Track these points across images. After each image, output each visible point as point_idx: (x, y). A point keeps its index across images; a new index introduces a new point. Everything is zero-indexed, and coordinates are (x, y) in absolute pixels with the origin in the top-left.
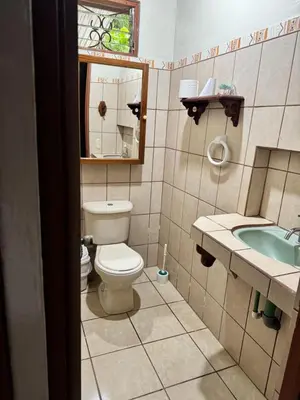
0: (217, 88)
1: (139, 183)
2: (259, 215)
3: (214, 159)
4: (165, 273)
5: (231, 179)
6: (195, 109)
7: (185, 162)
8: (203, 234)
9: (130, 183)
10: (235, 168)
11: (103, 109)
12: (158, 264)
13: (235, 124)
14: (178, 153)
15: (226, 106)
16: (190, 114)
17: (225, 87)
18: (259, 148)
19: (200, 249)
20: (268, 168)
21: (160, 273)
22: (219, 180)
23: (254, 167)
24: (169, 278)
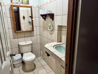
0: (48, 12)
1: (33, 36)
2: (61, 42)
3: (49, 29)
4: (42, 58)
5: (53, 33)
6: (44, 17)
7: (44, 30)
8: (46, 48)
9: (31, 36)
10: (54, 31)
11: (24, 18)
12: (41, 56)
13: (53, 20)
14: (42, 28)
15: (50, 16)
16: (43, 18)
17: (50, 11)
18: (58, 26)
19: (46, 52)
20: (61, 30)
21: (41, 58)
22: (51, 34)
23: (58, 30)
24: (43, 59)
